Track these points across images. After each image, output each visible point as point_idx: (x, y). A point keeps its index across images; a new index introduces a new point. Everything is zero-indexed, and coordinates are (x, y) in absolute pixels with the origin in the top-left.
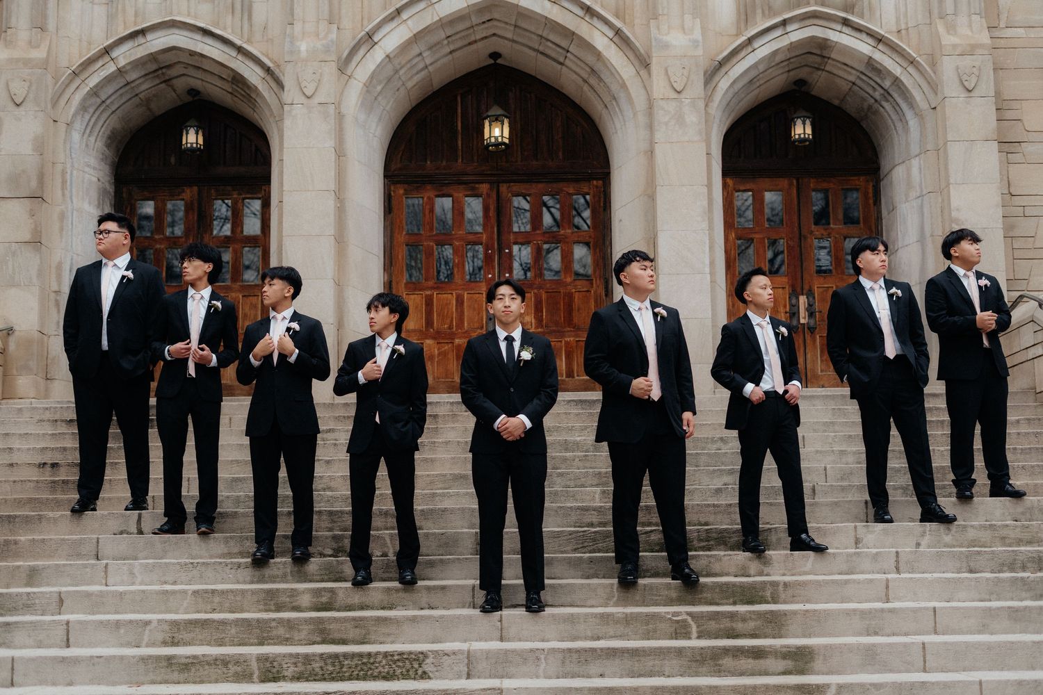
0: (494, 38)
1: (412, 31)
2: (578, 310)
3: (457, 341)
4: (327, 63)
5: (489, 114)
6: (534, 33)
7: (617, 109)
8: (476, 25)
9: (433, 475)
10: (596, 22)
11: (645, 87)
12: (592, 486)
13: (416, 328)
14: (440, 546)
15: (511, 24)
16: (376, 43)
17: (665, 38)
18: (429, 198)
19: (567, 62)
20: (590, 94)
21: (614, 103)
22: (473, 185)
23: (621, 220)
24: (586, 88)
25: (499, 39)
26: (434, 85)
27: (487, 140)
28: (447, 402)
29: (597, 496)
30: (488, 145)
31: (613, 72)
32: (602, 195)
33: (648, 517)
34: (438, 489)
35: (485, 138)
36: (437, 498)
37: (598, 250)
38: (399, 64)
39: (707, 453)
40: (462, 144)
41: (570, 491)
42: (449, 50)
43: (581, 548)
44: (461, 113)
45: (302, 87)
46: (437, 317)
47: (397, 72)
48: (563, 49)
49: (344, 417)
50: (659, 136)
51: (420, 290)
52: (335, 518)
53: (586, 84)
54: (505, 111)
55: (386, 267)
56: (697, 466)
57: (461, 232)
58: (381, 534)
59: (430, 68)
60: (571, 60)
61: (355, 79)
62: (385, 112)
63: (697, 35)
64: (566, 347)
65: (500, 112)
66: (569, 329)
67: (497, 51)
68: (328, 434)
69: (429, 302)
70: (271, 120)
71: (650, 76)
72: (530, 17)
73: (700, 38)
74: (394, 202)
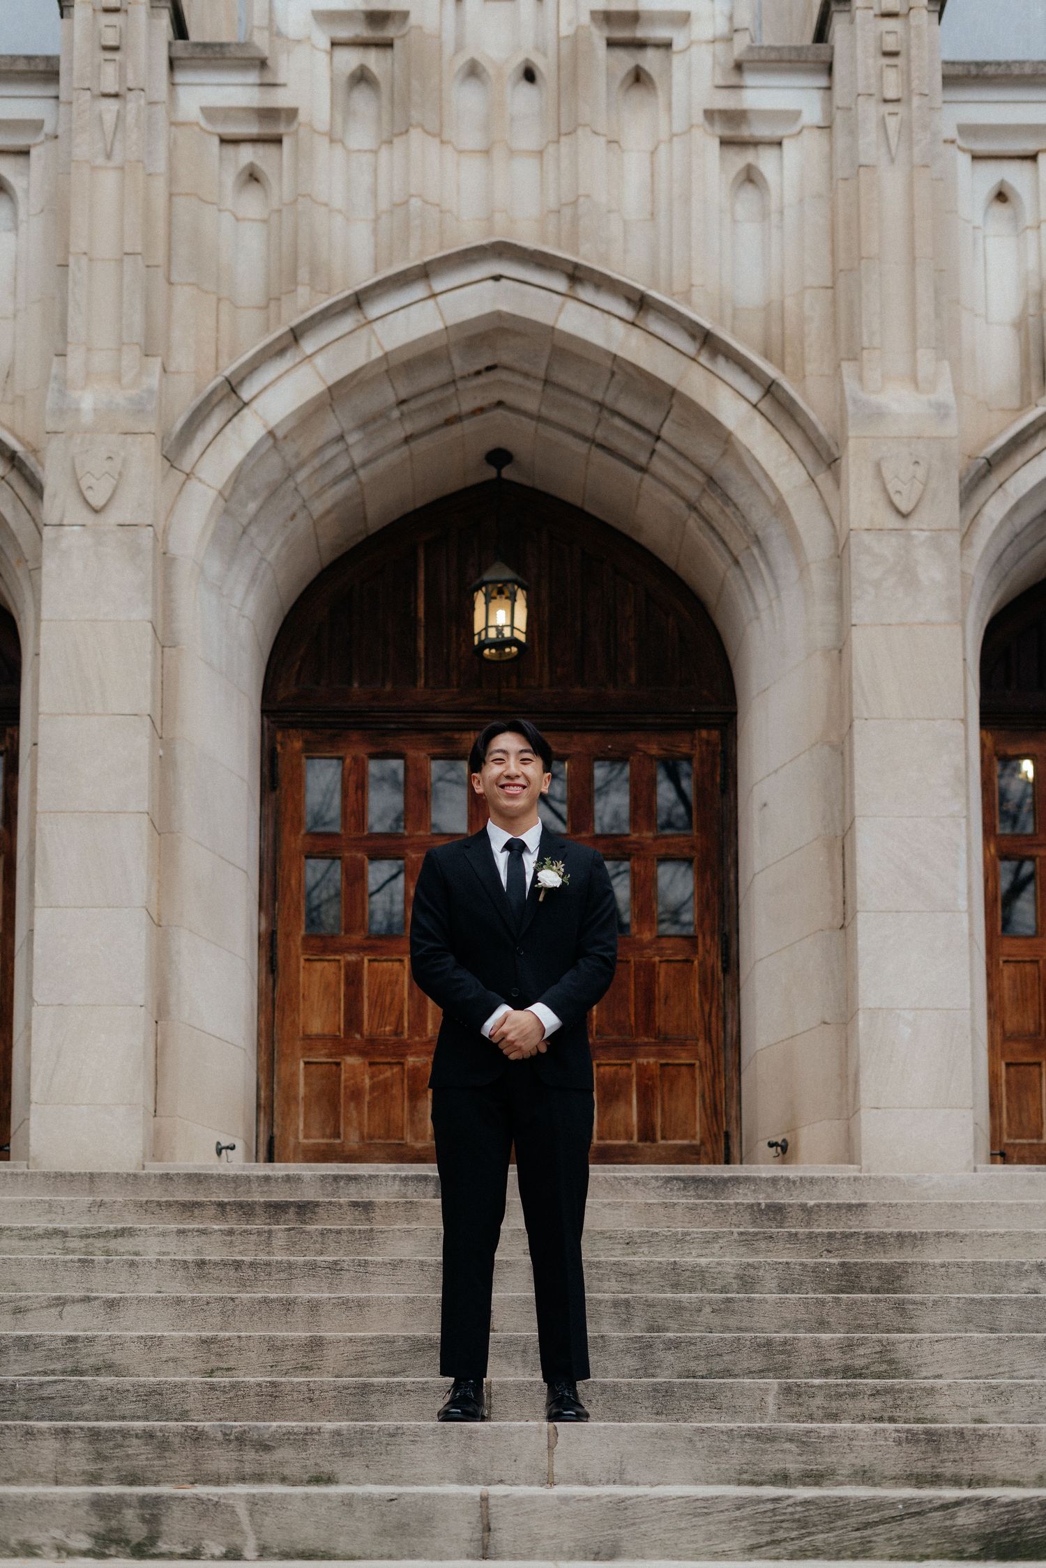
0: (500, 412)
1: (324, 382)
2: (667, 998)
3: (411, 1060)
4: (139, 438)
5: (486, 577)
6: (587, 399)
7: (762, 565)
8: (463, 378)
9: (363, 1339)
10: (722, 367)
11: (827, 511)
12: (750, 1373)
13: (326, 1031)
14: (383, 1532)
15: (535, 378)
16: (246, 404)
17: (875, 399)
18: (355, 759)
19: (657, 466)
20: (703, 538)
21: (755, 551)
22: (448, 734)
23: (765, 805)
24: (693, 522)
25: (510, 415)
26: (369, 516)
27: (479, 634)
28: (394, 1177)
29: (770, 1400)
30: (484, 645)
31: (757, 479)
32: (718, 759)
33: (933, 1460)
34: (375, 1374)
35: (477, 630)
36: (373, 1398)
37: (708, 877)
38: (297, 455)
39: (1016, 1300)
40: (426, 649)
41: (704, 1386)
42: (403, 435)
43: (768, 1544)
44: (426, 582)
45: (84, 488)
46: (370, 1005)
47: (290, 473)
48: (647, 431)
49: (159, 1204)
50: (860, 610)
51: (335, 952)
52: (105, 1448)
53: (694, 515)
54: (518, 573)
55: (264, 904)
56: (992, 1330)
57: (421, 833)
58: (225, 1496)
59: (361, 473)
60: (664, 458)
61: (200, 480)
62: (264, 565)
63: (944, 393)
64: (640, 1077)
65: (508, 574)
66: (646, 1040)
67: (502, 446)
68: (120, 1240)
69: (353, 978)
70: (20, 572)
71: (839, 488)
72: (580, 359)
73: (950, 398)
74: (282, 767)
